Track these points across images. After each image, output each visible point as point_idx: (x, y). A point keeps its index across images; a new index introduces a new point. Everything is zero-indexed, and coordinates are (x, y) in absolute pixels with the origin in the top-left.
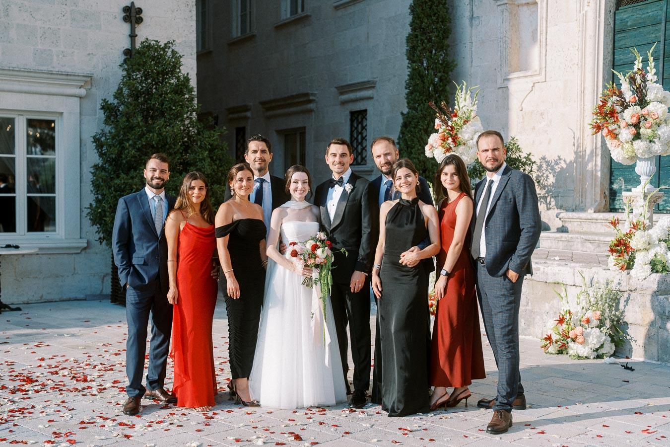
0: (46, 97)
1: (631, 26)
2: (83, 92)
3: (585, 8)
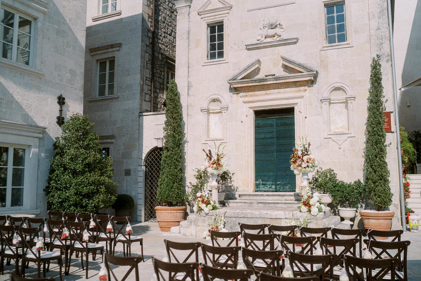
0: (25, 138)
1: (262, 125)
2: (41, 136)
3: (245, 117)
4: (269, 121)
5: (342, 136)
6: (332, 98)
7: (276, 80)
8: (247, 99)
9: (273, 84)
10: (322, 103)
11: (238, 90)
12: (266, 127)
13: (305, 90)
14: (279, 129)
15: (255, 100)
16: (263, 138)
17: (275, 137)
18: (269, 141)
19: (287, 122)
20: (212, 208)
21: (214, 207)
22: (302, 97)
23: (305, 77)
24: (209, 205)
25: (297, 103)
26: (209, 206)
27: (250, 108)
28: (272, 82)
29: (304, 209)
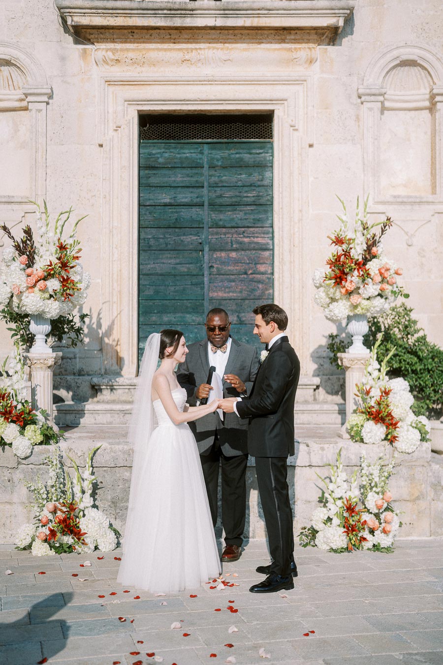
1: (163, 164)
3: (111, 133)
4: (187, 151)
5: (416, 207)
6: (390, 92)
7: (226, 16)
8: (117, 72)
9: (214, 28)
10: (362, 103)
11: (89, 40)
12: (178, 170)
13: (311, 61)
14: (216, 179)
15: (146, 79)
16: (165, 205)
17: (206, 204)
18: (186, 213)
19: (246, 157)
20: (40, 438)
21: (47, 433)
22: (300, 81)
23: (319, 15)
24: (32, 426)
25: (286, 100)
26: (30, 428)
27: (130, 102)
28: (210, 22)
29: (374, 431)
